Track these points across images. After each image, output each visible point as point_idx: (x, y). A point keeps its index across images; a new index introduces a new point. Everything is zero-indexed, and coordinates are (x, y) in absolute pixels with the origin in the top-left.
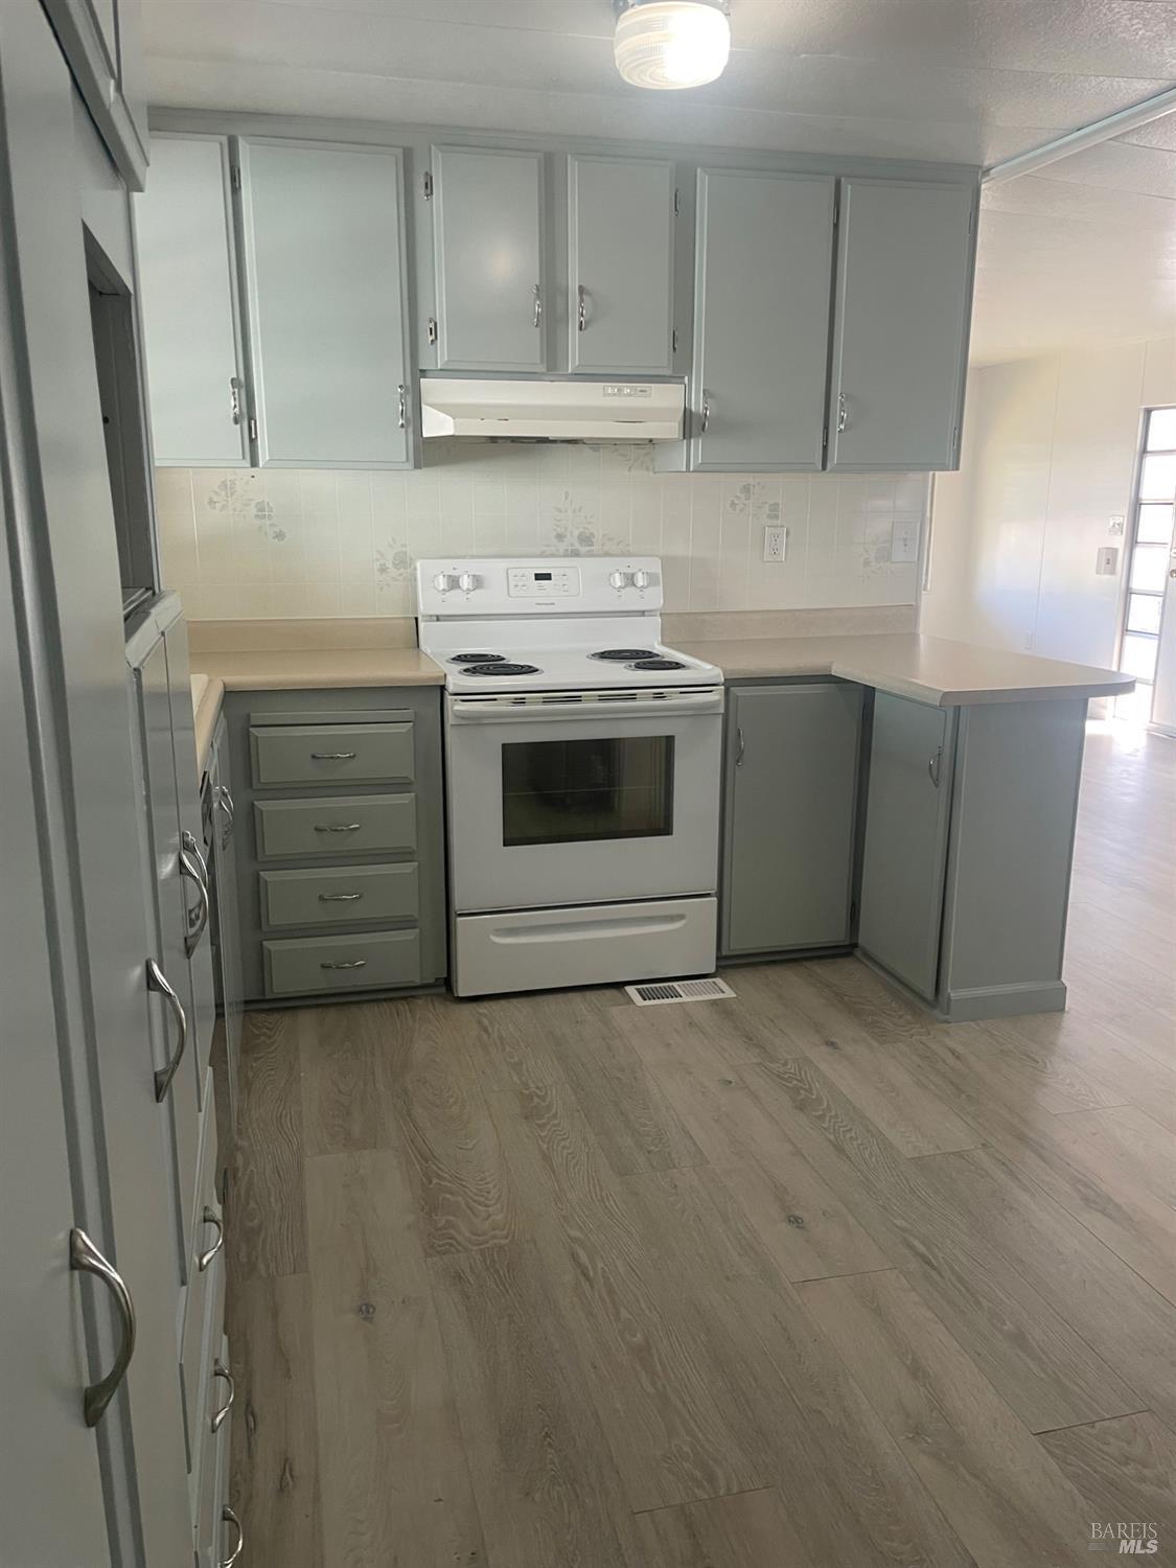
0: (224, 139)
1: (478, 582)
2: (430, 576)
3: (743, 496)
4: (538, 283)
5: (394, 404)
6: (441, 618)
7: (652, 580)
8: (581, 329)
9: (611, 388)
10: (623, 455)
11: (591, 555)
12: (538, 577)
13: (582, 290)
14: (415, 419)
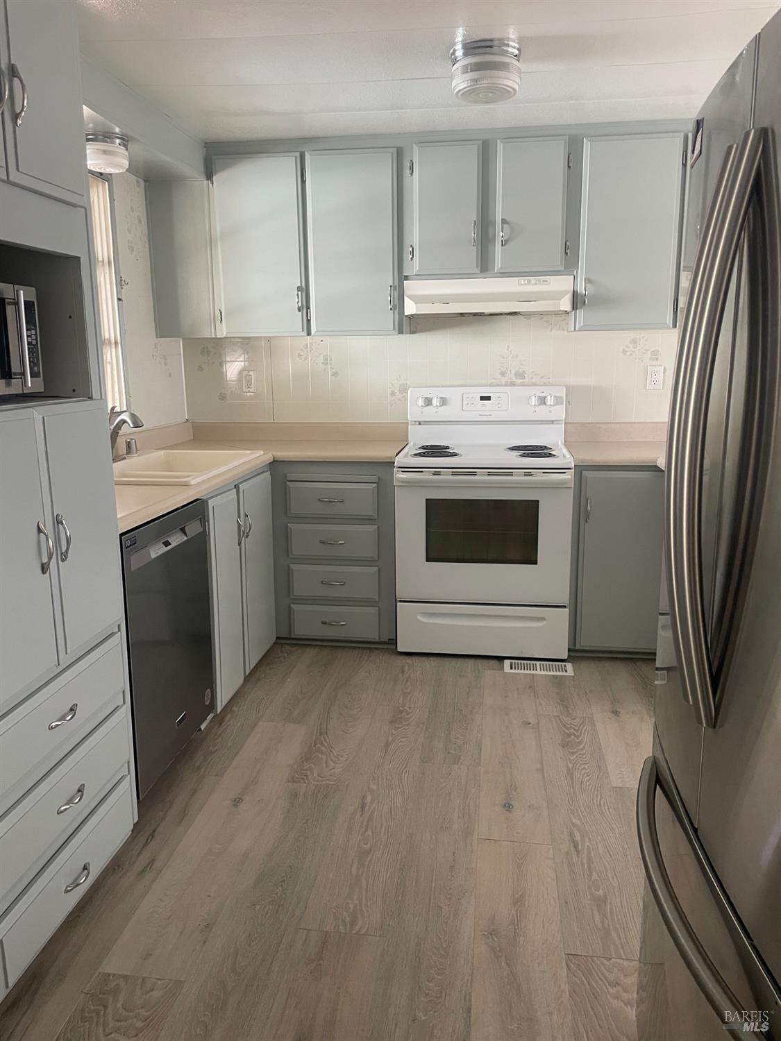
0: (298, 154)
1: (444, 402)
2: (415, 397)
3: (631, 346)
4: (475, 219)
5: (386, 297)
6: (422, 423)
7: (558, 401)
8: (502, 245)
9: (523, 280)
10: (547, 322)
11: (523, 385)
12: (482, 398)
13: (504, 221)
14: (399, 305)
